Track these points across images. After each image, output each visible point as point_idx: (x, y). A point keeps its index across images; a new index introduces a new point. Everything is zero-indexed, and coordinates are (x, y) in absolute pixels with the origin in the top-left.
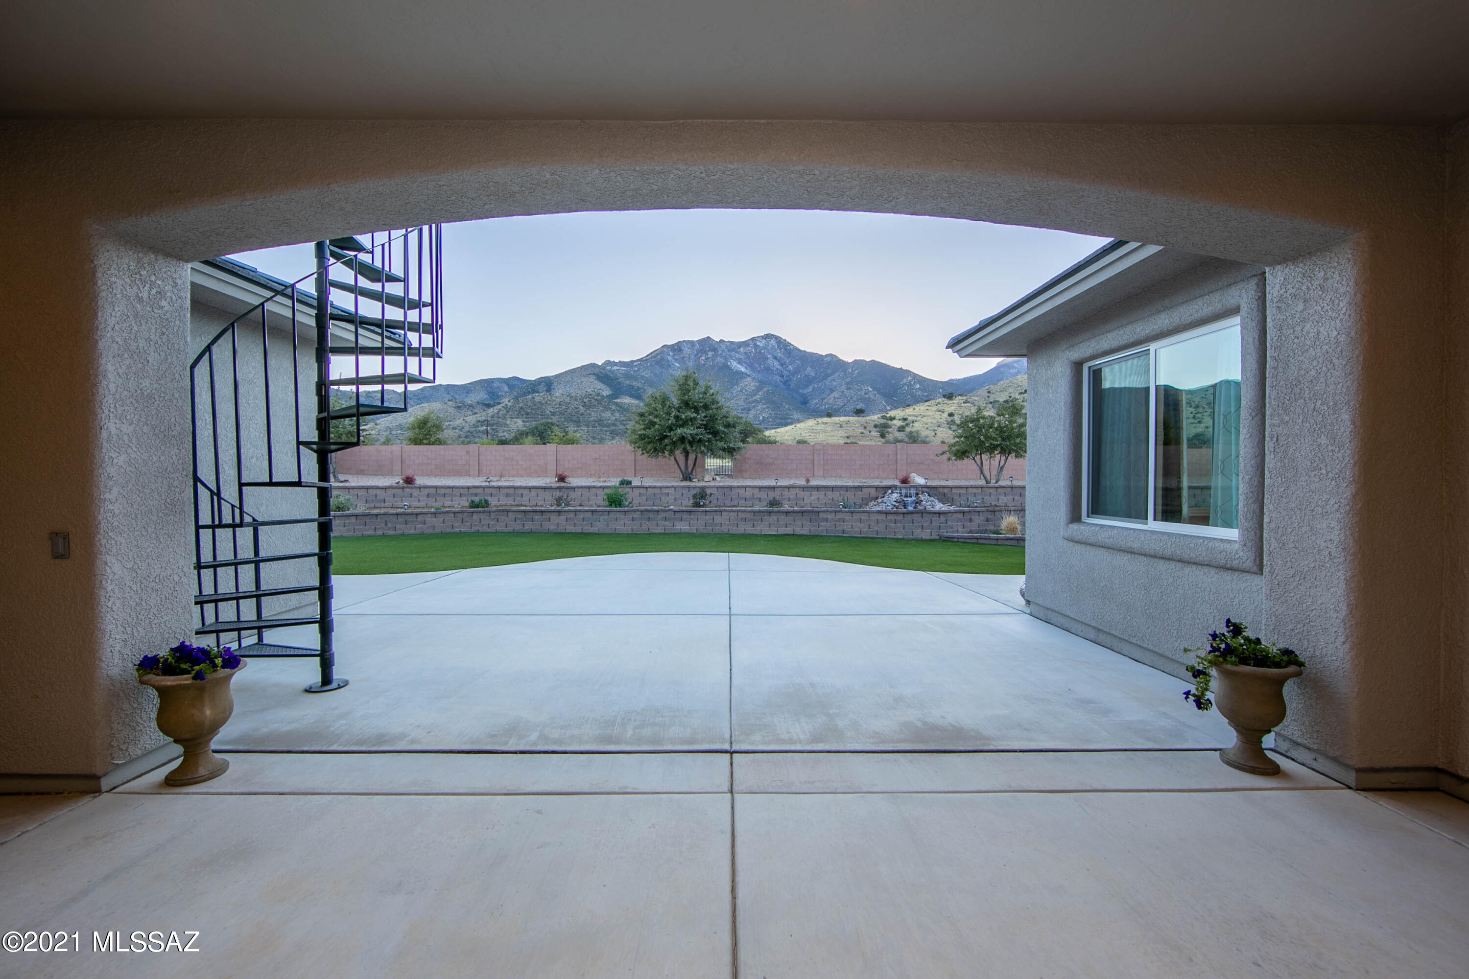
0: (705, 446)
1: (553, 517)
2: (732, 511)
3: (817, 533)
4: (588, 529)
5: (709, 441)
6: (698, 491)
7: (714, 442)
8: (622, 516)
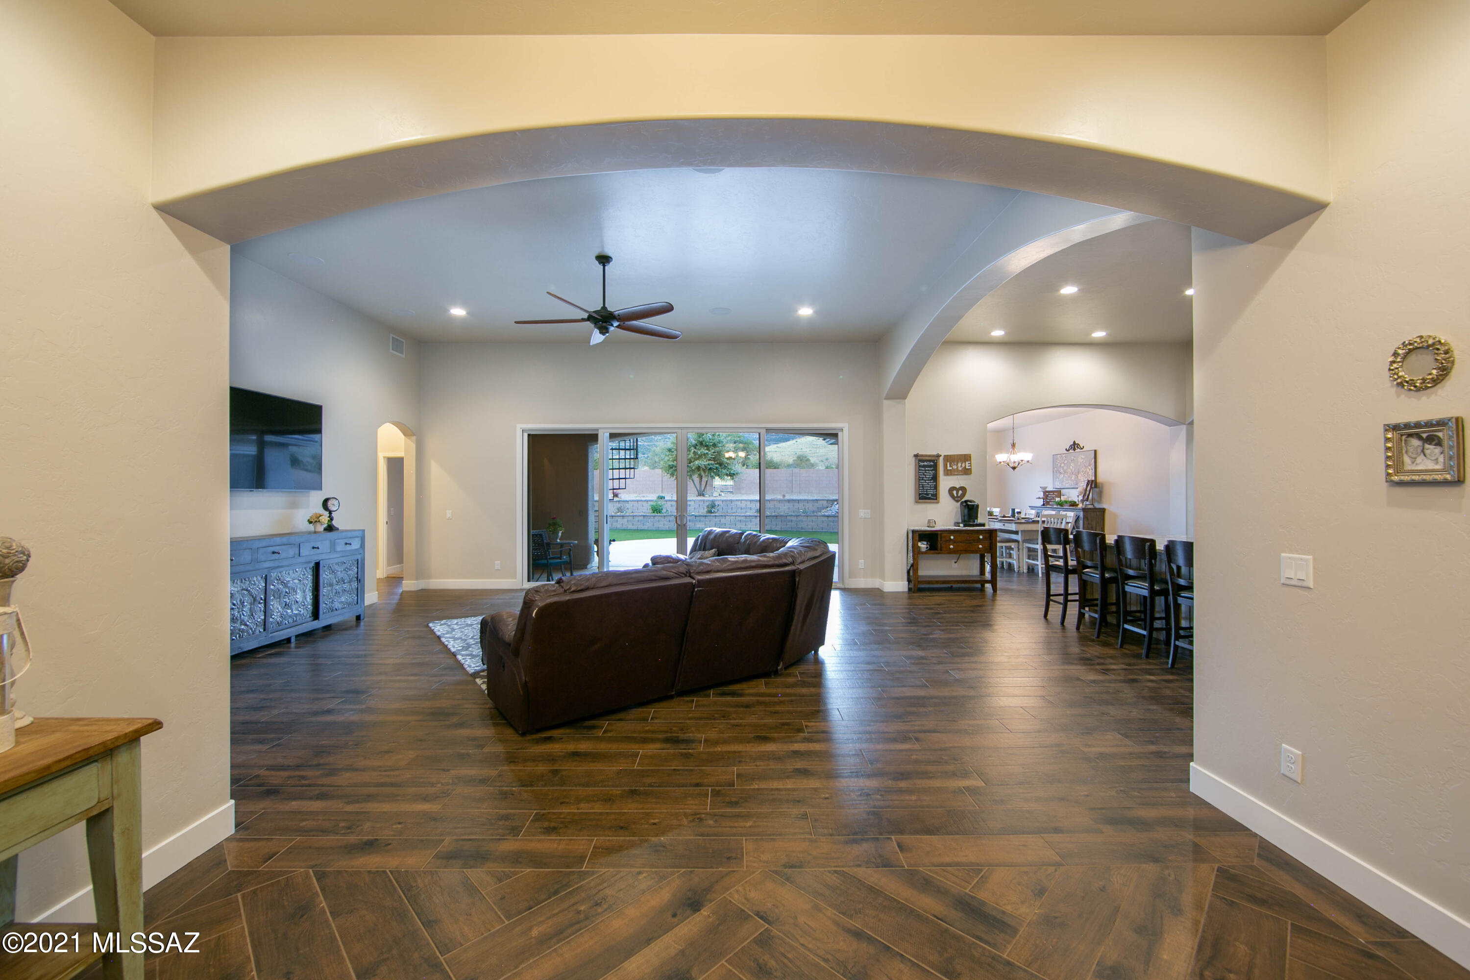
0: (714, 472)
1: (619, 519)
2: (732, 516)
3: (785, 529)
4: (641, 527)
5: (717, 469)
6: (710, 503)
7: (720, 470)
8: (663, 519)
